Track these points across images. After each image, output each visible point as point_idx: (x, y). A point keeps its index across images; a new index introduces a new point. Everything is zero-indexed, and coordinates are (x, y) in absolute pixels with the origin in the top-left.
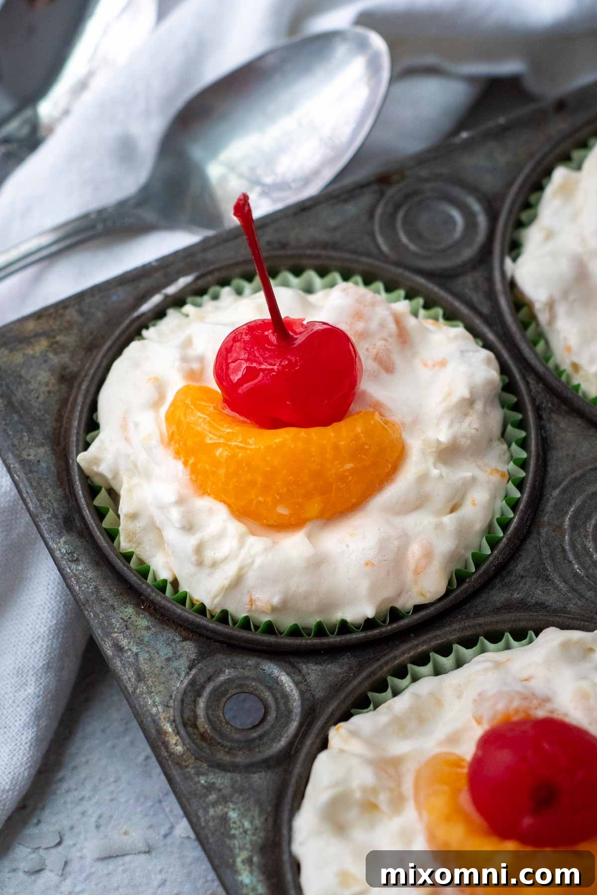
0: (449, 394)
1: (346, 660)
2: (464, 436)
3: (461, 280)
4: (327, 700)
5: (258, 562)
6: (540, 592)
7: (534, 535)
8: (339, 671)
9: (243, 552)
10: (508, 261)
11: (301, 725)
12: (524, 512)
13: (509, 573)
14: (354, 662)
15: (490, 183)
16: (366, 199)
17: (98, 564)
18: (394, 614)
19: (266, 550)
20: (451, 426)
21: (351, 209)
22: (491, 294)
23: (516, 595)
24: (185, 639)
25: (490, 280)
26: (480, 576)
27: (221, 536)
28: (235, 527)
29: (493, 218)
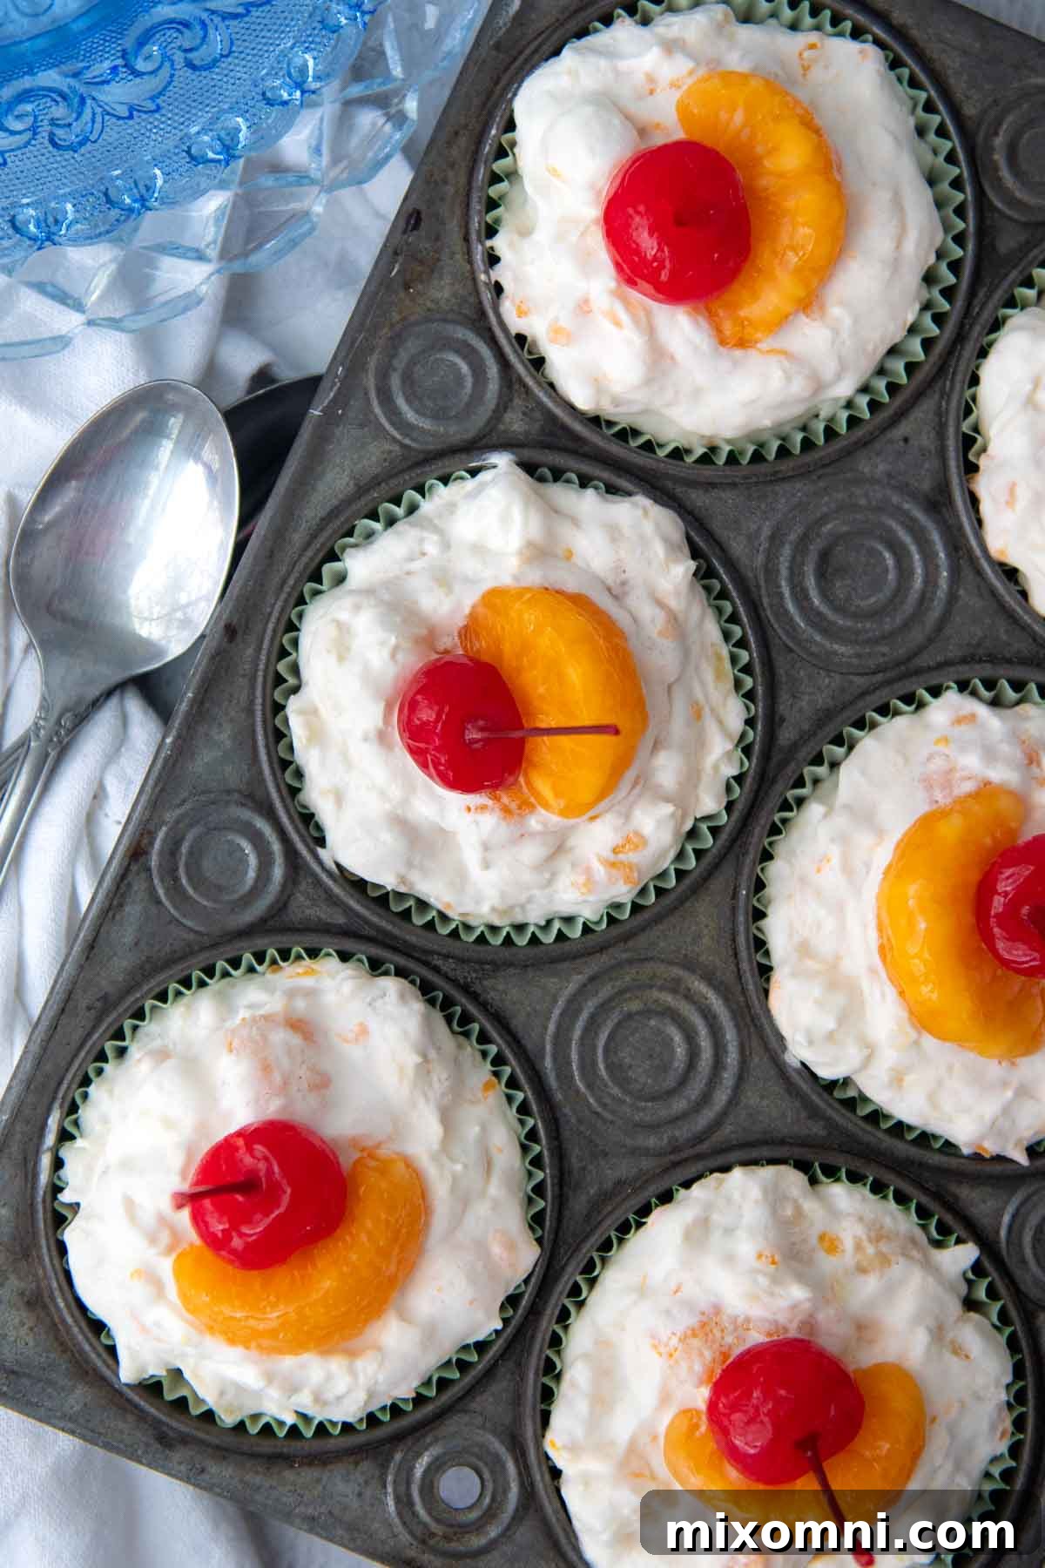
0: (401, 1069)
1: (503, 1370)
2: (443, 1095)
3: (293, 905)
4: (518, 1420)
5: (381, 1378)
6: (609, 1172)
7: (562, 1120)
8: (505, 1384)
9: (362, 1379)
10: (320, 851)
11: (516, 1461)
12: (541, 1111)
13: (570, 1172)
14: (510, 1364)
15: (234, 774)
16: (138, 886)
17: (224, 1458)
18: (512, 1300)
19: (381, 1365)
20: (427, 1100)
21: (133, 910)
22: (332, 899)
23: (592, 1192)
24: (357, 1464)
25: (318, 882)
26: (553, 1204)
27: (329, 1377)
28: (336, 1365)
29: (271, 815)
